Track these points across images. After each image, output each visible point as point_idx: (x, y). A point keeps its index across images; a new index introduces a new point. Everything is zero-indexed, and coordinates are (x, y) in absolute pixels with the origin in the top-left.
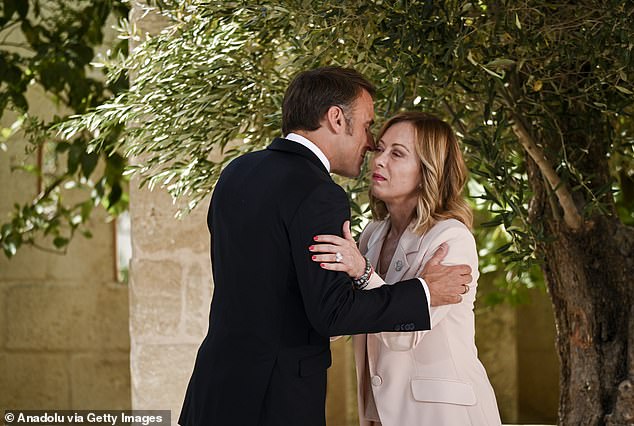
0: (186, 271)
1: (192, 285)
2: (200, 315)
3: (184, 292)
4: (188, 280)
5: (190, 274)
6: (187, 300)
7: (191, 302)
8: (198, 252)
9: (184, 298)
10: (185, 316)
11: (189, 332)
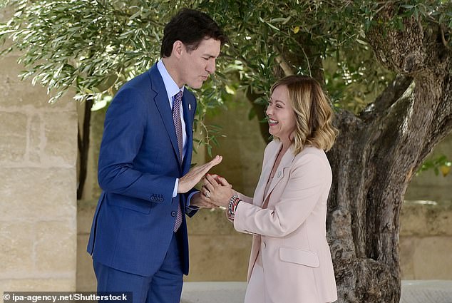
0: (30, 120)
1: (34, 129)
2: (39, 149)
3: (28, 133)
4: (31, 126)
5: (32, 122)
6: (30, 139)
7: (33, 140)
8: (37, 107)
9: (28, 137)
10: (28, 149)
11: (31, 159)
